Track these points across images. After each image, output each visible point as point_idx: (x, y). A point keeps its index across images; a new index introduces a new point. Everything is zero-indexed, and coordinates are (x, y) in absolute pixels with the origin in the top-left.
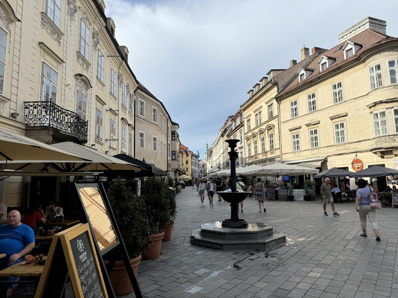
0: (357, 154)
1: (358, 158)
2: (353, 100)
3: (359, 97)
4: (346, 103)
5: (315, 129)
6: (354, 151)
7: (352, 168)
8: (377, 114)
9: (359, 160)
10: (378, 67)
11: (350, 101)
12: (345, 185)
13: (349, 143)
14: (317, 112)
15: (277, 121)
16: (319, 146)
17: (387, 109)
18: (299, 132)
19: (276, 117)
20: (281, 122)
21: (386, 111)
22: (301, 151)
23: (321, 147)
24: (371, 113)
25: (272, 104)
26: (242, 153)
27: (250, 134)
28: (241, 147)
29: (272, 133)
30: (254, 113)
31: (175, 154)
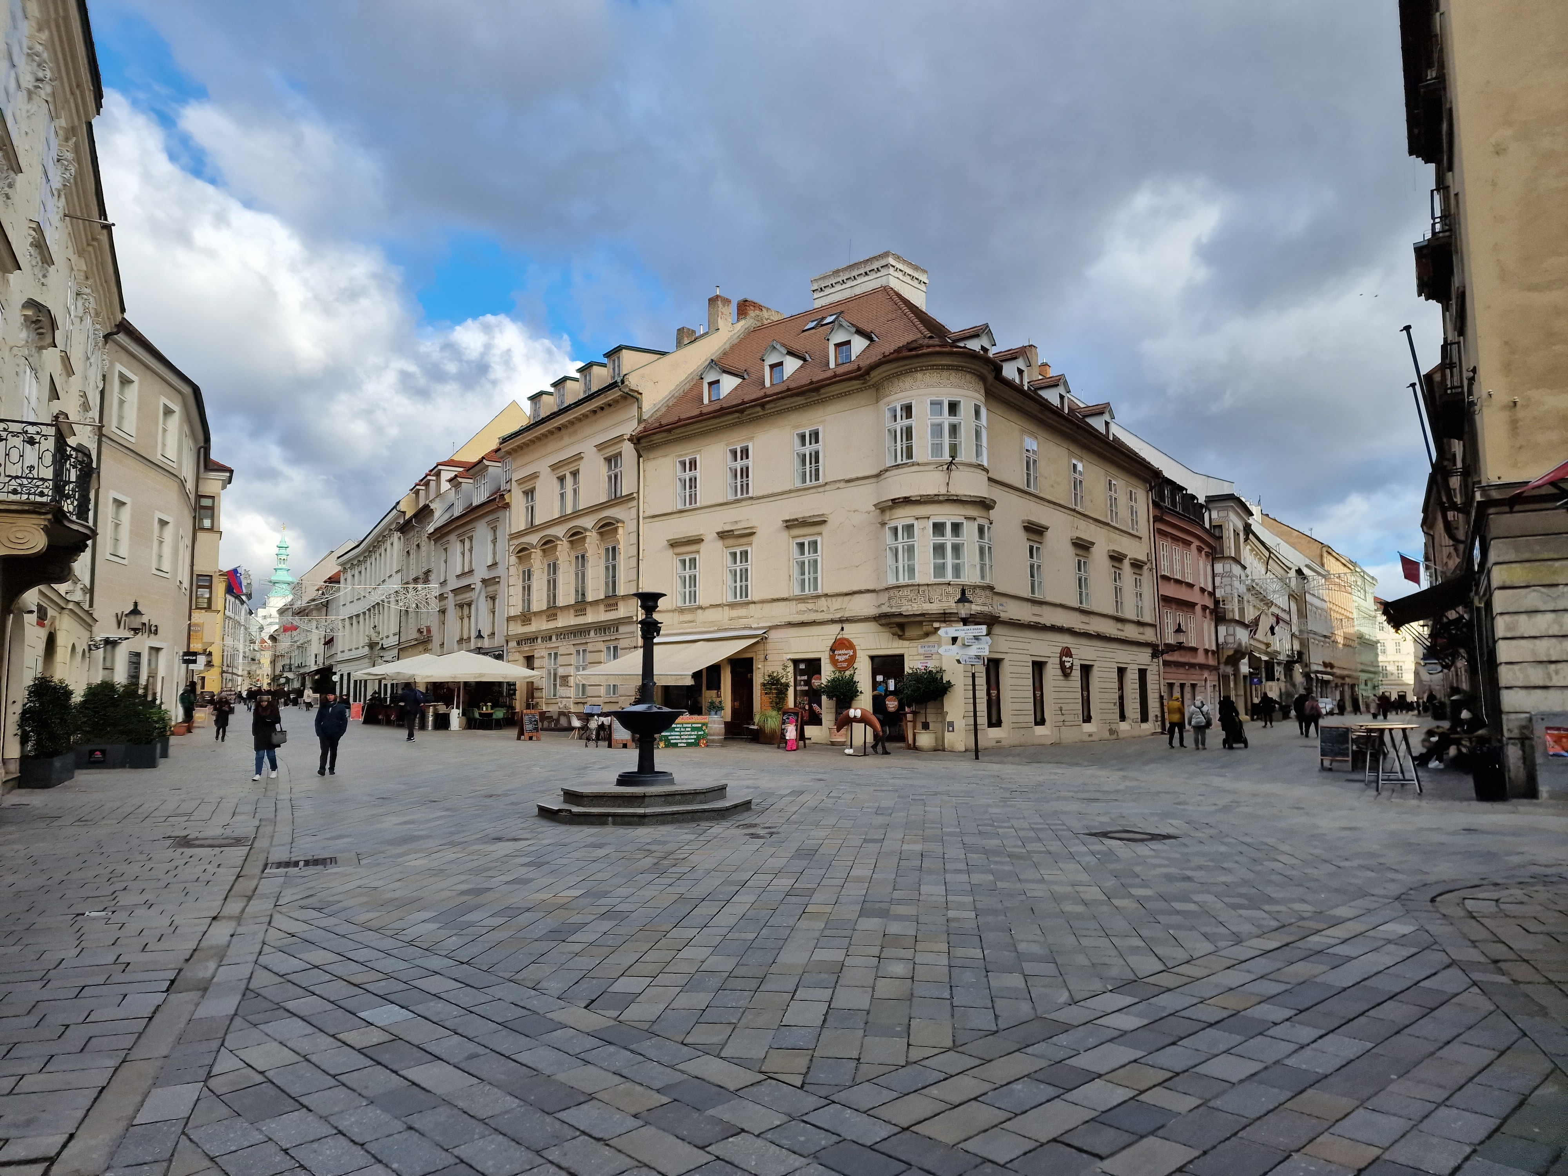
0: (846, 626)
1: (845, 636)
2: (842, 485)
3: (858, 479)
4: (827, 488)
5: (744, 548)
6: (837, 616)
7: (828, 661)
8: (896, 529)
9: (847, 640)
10: (908, 410)
11: (838, 485)
12: (811, 707)
13: (826, 595)
14: (750, 502)
15: (634, 511)
16: (749, 598)
17: (917, 519)
18: (698, 552)
19: (629, 498)
20: (647, 514)
21: (916, 523)
22: (701, 608)
23: (755, 599)
24: (883, 524)
25: (617, 455)
26: (493, 598)
27: (531, 539)
28: (494, 578)
29: (613, 544)
30: (554, 470)
31: (210, 587)
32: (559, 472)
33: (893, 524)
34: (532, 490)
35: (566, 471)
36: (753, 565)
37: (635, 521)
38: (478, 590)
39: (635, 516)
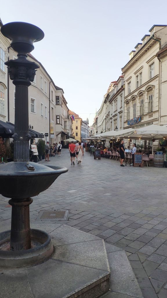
15: (158, 81)
19: (157, 77)
20: (163, 81)
25: (153, 63)
26: (121, 117)
27: (129, 98)
28: (121, 111)
29: (151, 94)
30: (135, 74)
31: (59, 118)
32: (137, 75)
34: (130, 82)
35: (138, 74)
37: (158, 85)
38: (118, 115)
39: (158, 83)
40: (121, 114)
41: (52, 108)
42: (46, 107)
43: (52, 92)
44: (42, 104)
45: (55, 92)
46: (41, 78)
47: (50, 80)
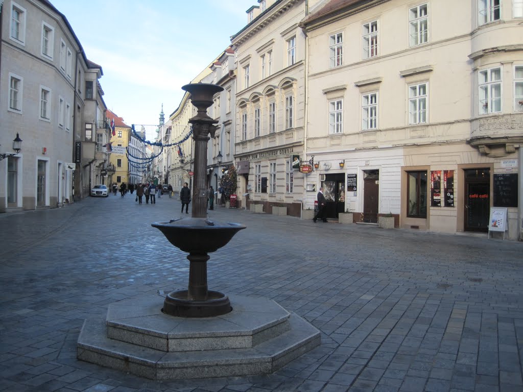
2: (444, 43)
3: (456, 38)
4: (434, 46)
5: (373, 93)
6: (440, 139)
8: (486, 73)
13: (432, 125)
14: (378, 61)
15: (303, 72)
16: (377, 128)
17: (502, 64)
18: (342, 97)
19: (300, 64)
20: (311, 73)
21: (502, 68)
22: (344, 135)
23: (381, 128)
24: (475, 70)
25: (293, 38)
26: (229, 133)
27: (247, 96)
28: (229, 121)
29: (290, 95)
30: (258, 52)
31: (91, 129)
32: (262, 53)
33: (484, 69)
34: (248, 66)
35: (265, 51)
36: (380, 104)
37: (304, 79)
38: (222, 128)
39: (304, 76)
40: (228, 127)
41: (79, 108)
42: (68, 106)
43: (80, 72)
44: (61, 101)
45: (85, 72)
46: (63, 45)
47: (77, 48)
